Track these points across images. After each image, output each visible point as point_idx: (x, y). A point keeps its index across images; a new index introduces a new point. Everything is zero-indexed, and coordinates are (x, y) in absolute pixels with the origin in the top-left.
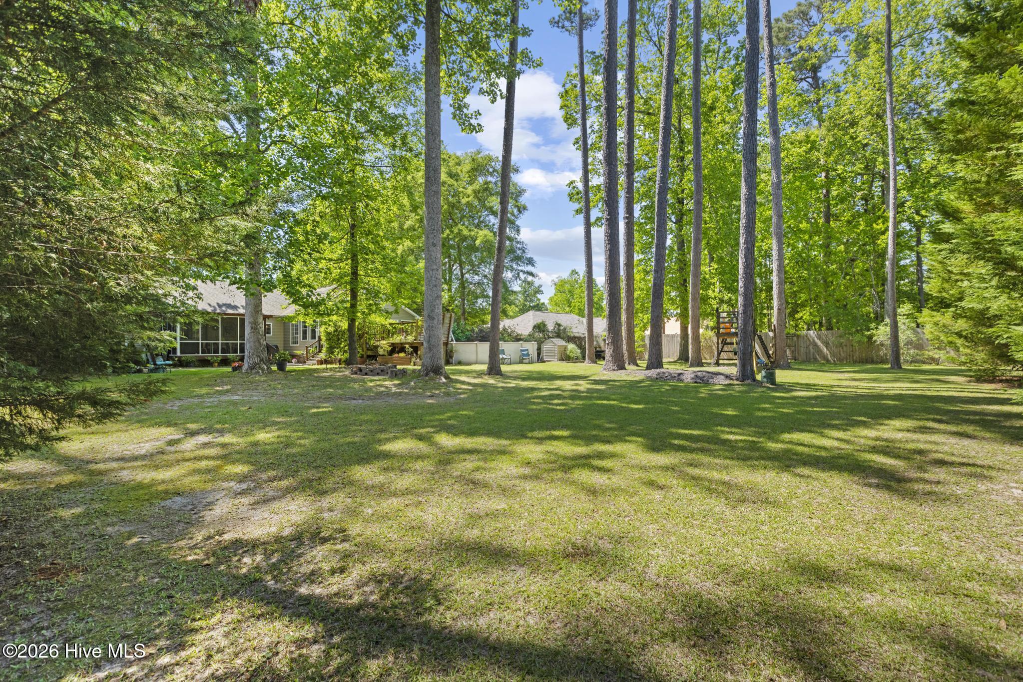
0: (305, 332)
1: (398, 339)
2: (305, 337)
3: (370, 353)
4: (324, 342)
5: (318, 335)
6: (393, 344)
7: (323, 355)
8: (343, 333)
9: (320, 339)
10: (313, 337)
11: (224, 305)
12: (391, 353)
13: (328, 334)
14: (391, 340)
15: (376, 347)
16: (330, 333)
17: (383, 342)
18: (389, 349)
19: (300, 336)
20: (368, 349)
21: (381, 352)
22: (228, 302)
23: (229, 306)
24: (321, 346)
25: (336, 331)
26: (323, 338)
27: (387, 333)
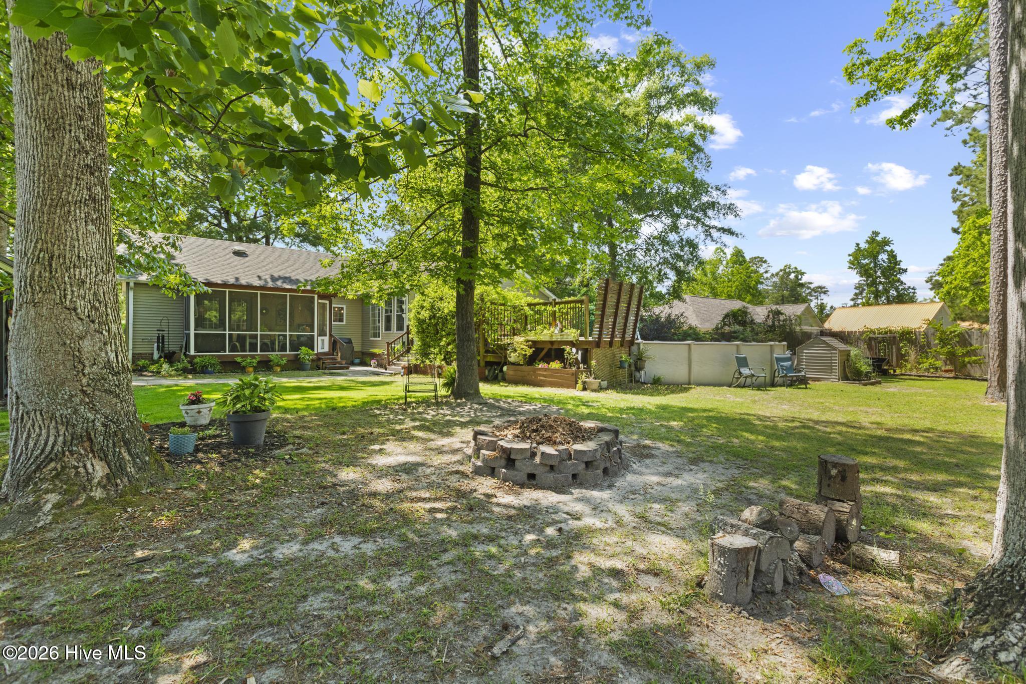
0: (388, 320)
1: (545, 334)
2: (388, 328)
3: (490, 358)
4: (414, 336)
5: (406, 323)
6: (535, 343)
7: (413, 359)
8: (445, 320)
9: (408, 333)
10: (400, 327)
11: (280, 278)
12: (531, 360)
13: (421, 322)
14: (532, 336)
15: (504, 348)
16: (424, 321)
17: (519, 339)
18: (529, 352)
19: (382, 325)
20: (487, 351)
21: (513, 357)
22: (287, 275)
23: (286, 279)
24: (411, 342)
25: (433, 317)
26: (414, 330)
27: (523, 322)
